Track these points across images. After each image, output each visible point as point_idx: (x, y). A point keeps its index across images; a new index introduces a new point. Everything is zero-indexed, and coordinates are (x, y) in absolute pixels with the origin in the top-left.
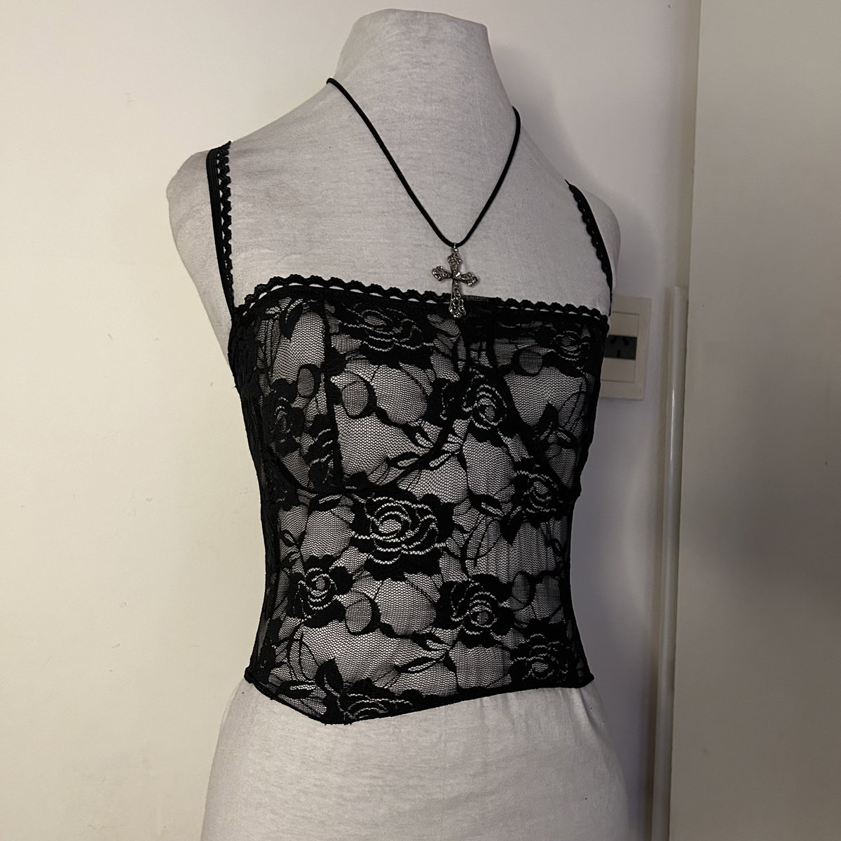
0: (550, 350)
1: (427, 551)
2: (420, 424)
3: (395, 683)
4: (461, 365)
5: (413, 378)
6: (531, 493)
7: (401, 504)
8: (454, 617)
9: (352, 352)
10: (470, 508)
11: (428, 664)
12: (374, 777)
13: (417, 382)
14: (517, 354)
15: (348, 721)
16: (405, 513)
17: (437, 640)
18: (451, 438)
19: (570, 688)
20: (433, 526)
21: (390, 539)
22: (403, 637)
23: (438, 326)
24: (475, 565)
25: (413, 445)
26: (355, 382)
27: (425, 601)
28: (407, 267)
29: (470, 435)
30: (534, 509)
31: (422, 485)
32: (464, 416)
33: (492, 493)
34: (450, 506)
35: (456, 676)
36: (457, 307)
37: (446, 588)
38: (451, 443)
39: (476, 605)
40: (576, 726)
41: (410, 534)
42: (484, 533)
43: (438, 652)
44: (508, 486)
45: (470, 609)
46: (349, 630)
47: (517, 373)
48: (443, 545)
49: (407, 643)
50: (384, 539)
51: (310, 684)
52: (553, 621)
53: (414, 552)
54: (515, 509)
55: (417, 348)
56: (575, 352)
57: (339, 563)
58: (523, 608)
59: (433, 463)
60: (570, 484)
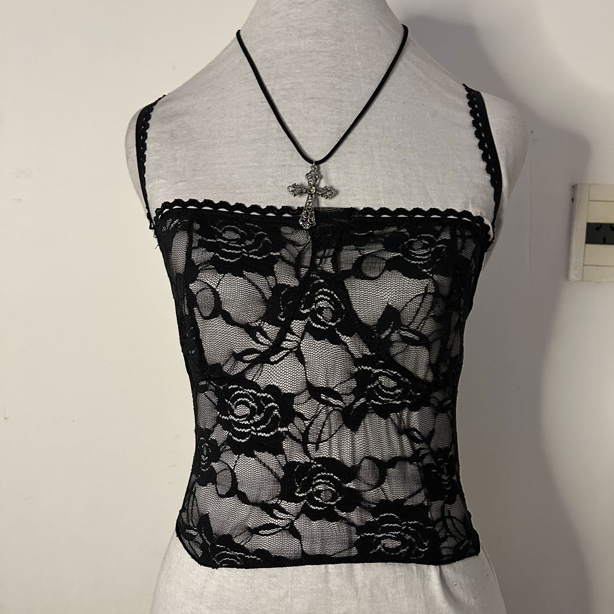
0: (397, 254)
1: (272, 433)
2: (260, 324)
3: (249, 541)
4: (304, 271)
5: (253, 284)
6: (376, 387)
7: (248, 392)
8: (298, 493)
9: (204, 263)
10: (309, 399)
11: (275, 530)
13: (257, 288)
14: (359, 262)
15: (215, 566)
16: (252, 400)
17: (283, 511)
18: (289, 336)
19: (428, 564)
20: (276, 412)
21: (242, 421)
22: (254, 504)
23: (288, 237)
24: (317, 448)
25: (254, 342)
26: (204, 289)
27: (272, 476)
28: (269, 186)
29: (307, 334)
30: (380, 401)
31: (267, 376)
32: (302, 317)
33: (331, 386)
34: (291, 397)
35: (301, 543)
36: (307, 219)
37: (289, 467)
38: (289, 341)
39: (320, 483)
40: (429, 601)
41: (257, 418)
42: (325, 422)
43: (284, 521)
44: (349, 380)
45: (314, 486)
46: (218, 492)
47: (357, 278)
48: (285, 429)
49: (257, 510)
50: (238, 421)
51: (195, 530)
52: (409, 503)
53: (261, 433)
54: (358, 400)
55: (264, 258)
56: (425, 255)
57: (213, 436)
58: (372, 490)
59: (273, 359)
60: (430, 377)
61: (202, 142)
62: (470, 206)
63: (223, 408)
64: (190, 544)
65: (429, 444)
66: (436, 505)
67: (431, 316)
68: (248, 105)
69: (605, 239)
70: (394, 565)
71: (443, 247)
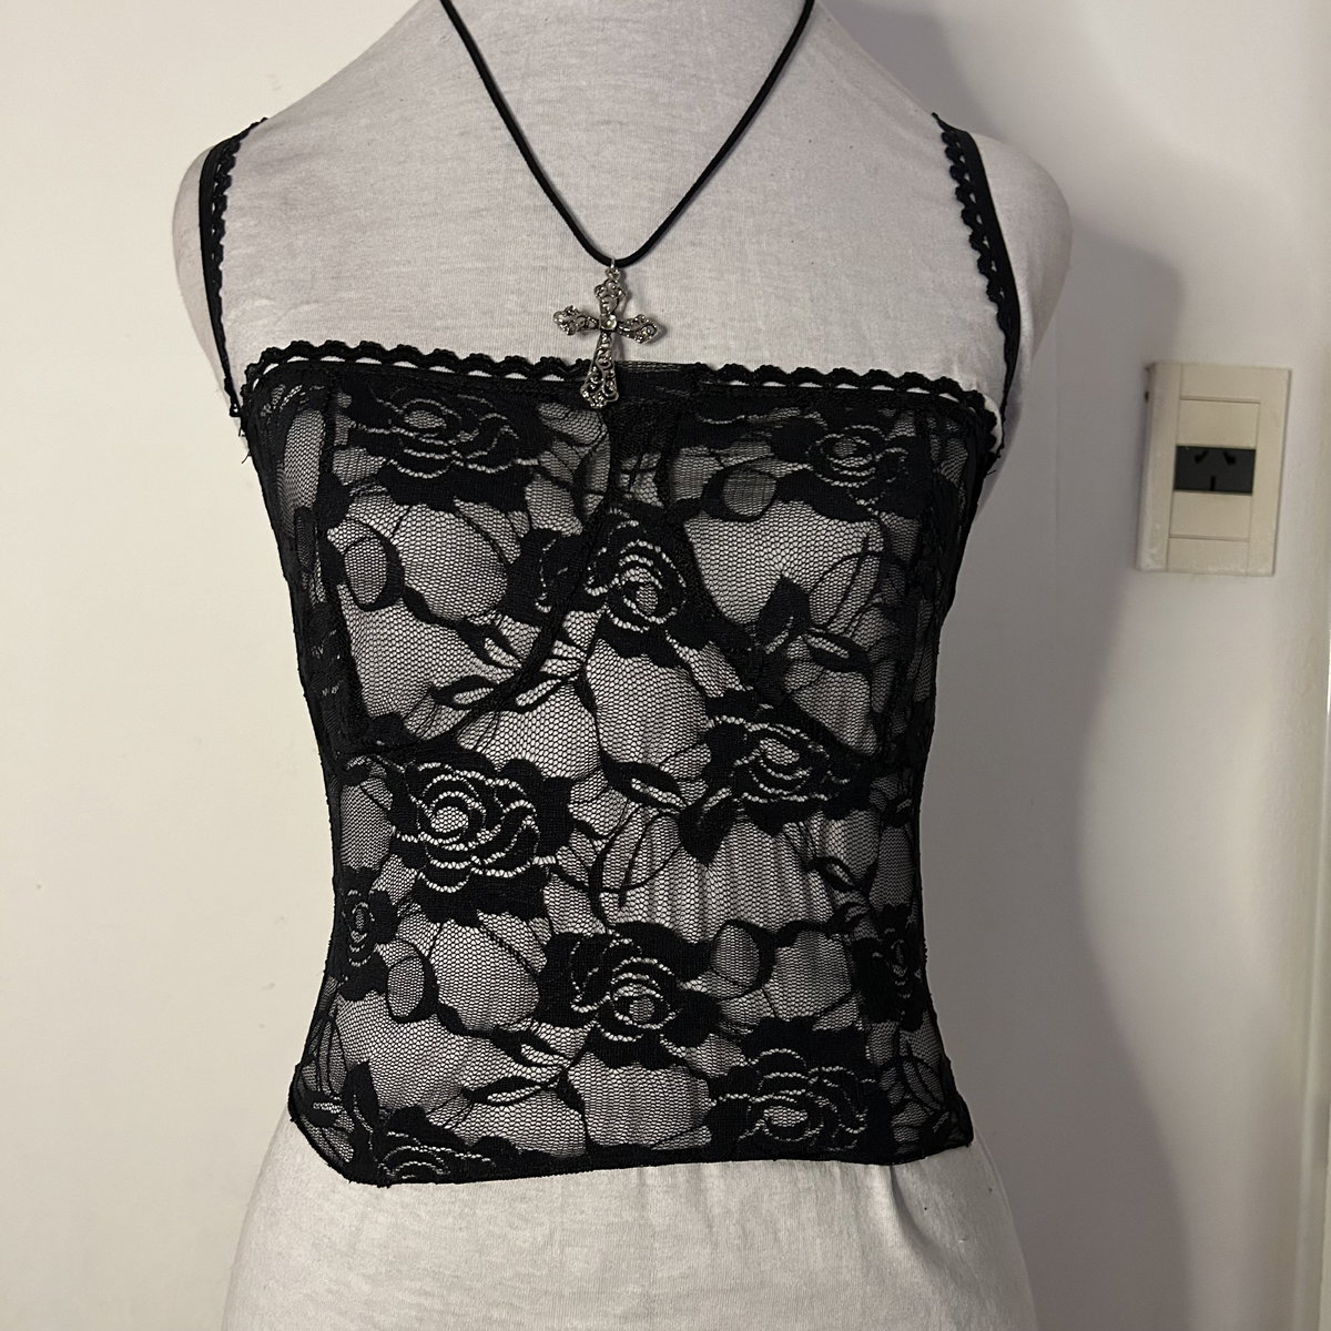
0: (800, 467)
1: (519, 870)
2: (492, 621)
3: (464, 1120)
4: (592, 502)
5: (478, 529)
6: (755, 763)
7: (465, 777)
8: (577, 1004)
9: (363, 481)
10: (605, 790)
11: (526, 1091)
12: (426, 1294)
13: (487, 537)
14: (718, 480)
15: (384, 1182)
16: (474, 796)
17: (542, 1046)
18: (560, 648)
19: (867, 1162)
20: (529, 822)
21: (451, 844)
22: (476, 1034)
23: (556, 426)
24: (622, 902)
25: (479, 662)
26: (362, 540)
27: (519, 970)
29: (601, 642)
30: (763, 794)
31: (508, 739)
32: (590, 605)
33: (655, 760)
34: (564, 785)
35: (583, 1119)
36: (598, 386)
37: (559, 946)
38: (561, 658)
39: (627, 982)
40: (870, 1245)
41: (485, 836)
42: (640, 841)
43: (544, 1070)
44: (693, 747)
45: (614, 989)
46: (390, 1011)
47: (714, 516)
48: (550, 860)
49: (483, 1047)
50: (441, 844)
51: (336, 1103)
52: (824, 1025)
53: (493, 871)
54: (714, 794)
55: (500, 471)
56: (861, 469)
57: (380, 885)
58: (743, 996)
59: (523, 699)
60: (870, 745)
61: (356, 215)
62: (955, 368)
63: (404, 816)
64: (324, 1136)
65: (866, 895)
66: (883, 1030)
67: (875, 605)
68: (462, 134)
69: (1213, 480)
70: (793, 1165)
71: (901, 454)
